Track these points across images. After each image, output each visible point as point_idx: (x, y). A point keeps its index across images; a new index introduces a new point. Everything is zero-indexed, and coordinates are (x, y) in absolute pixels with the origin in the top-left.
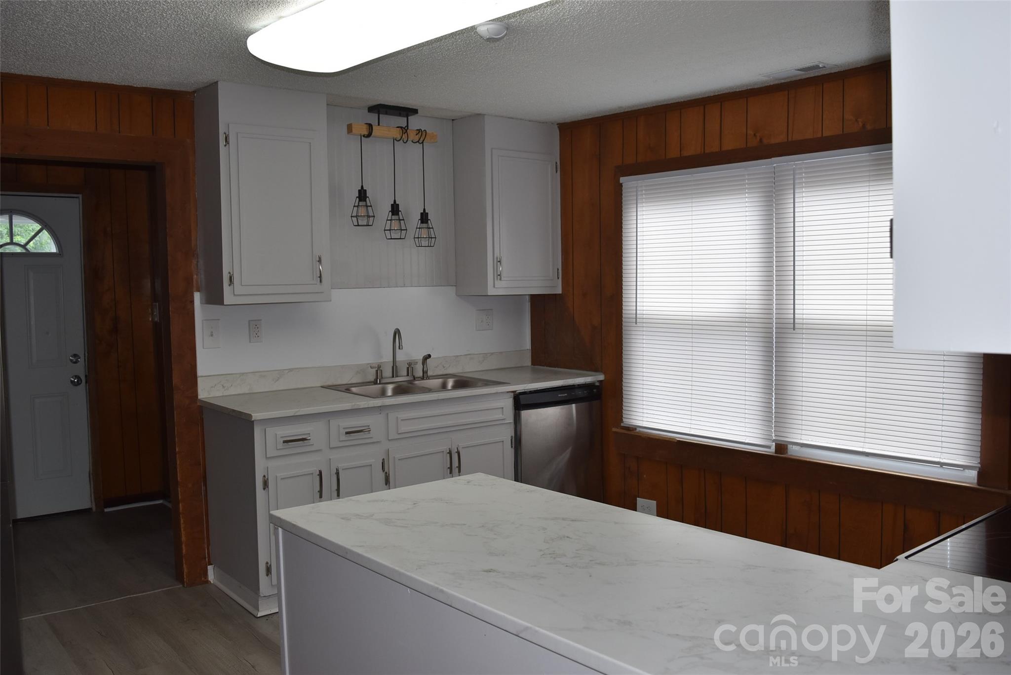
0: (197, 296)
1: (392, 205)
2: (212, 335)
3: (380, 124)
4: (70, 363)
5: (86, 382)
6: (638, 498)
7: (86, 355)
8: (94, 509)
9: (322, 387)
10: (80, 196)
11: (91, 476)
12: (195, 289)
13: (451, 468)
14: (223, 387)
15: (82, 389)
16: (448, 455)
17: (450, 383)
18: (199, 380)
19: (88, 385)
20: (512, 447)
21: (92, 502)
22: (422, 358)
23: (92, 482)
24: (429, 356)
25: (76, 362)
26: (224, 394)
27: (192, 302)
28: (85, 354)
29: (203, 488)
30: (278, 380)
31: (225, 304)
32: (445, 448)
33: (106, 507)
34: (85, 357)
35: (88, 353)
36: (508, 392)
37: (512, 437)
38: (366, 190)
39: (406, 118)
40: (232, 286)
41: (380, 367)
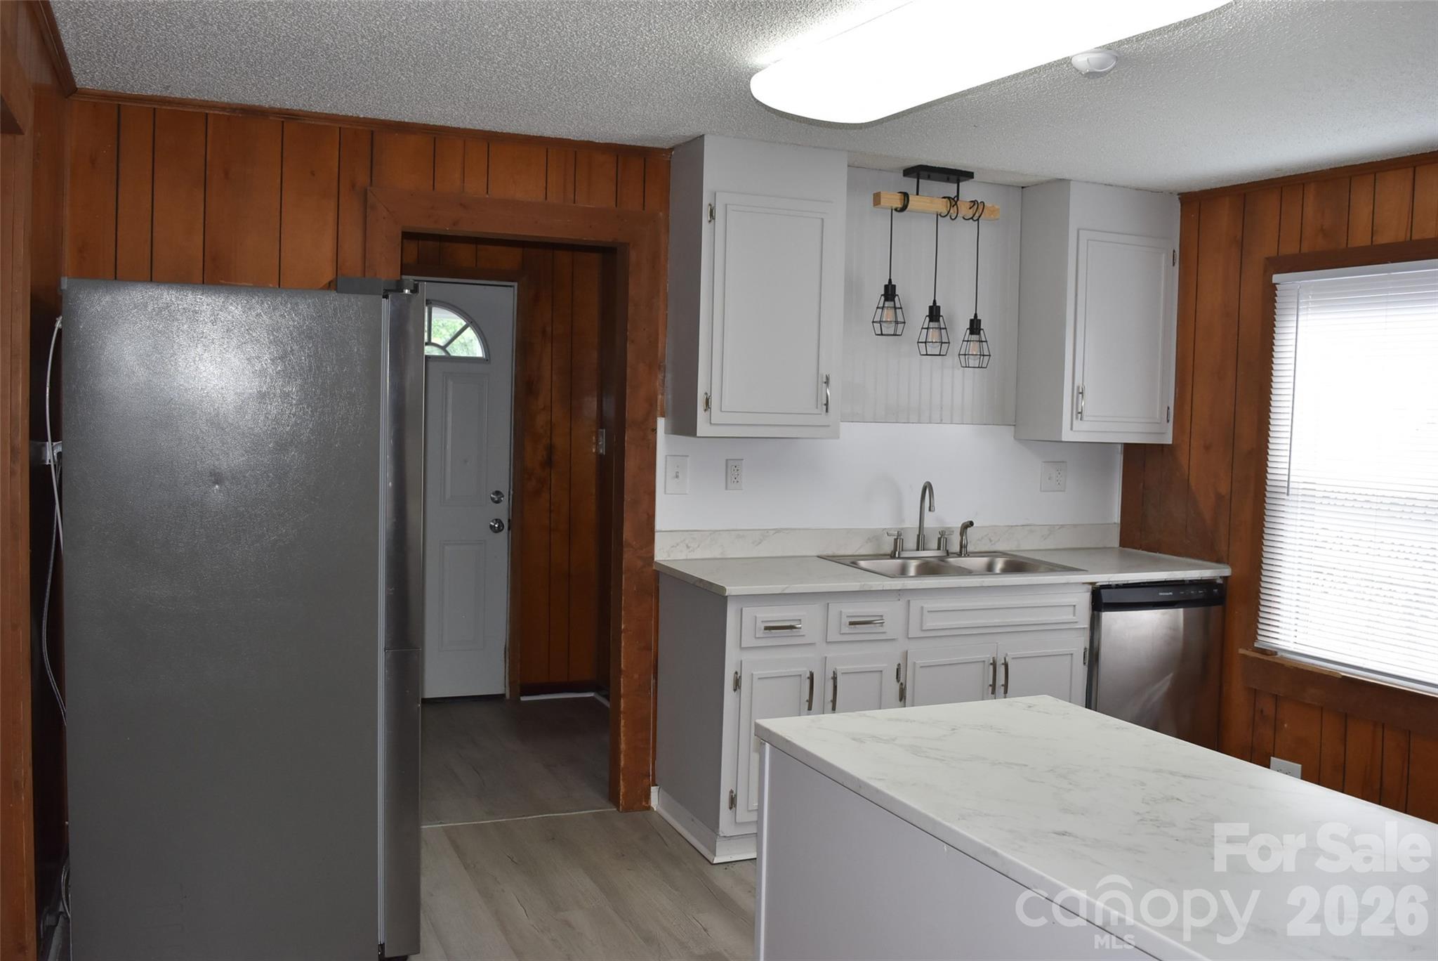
0: (661, 423)
1: (930, 307)
2: (677, 477)
3: (920, 193)
4: (492, 503)
5: (509, 529)
6: (1272, 758)
7: (511, 492)
8: (508, 696)
9: (818, 557)
10: (516, 284)
11: (507, 653)
12: (659, 413)
13: (994, 686)
14: (688, 547)
15: (503, 538)
16: (991, 667)
17: (1000, 563)
18: (657, 535)
19: (510, 531)
20: (1084, 663)
21: (505, 687)
22: (960, 526)
23: (508, 661)
24: (971, 524)
25: (497, 502)
26: (689, 558)
27: (655, 430)
28: (509, 492)
29: (653, 681)
30: (760, 543)
31: (698, 435)
32: (988, 657)
33: (522, 695)
34: (509, 495)
35: (513, 490)
36: (1084, 583)
37: (1085, 649)
38: (894, 286)
39: (956, 185)
40: (708, 412)
41: (901, 535)
